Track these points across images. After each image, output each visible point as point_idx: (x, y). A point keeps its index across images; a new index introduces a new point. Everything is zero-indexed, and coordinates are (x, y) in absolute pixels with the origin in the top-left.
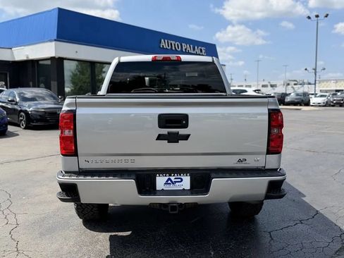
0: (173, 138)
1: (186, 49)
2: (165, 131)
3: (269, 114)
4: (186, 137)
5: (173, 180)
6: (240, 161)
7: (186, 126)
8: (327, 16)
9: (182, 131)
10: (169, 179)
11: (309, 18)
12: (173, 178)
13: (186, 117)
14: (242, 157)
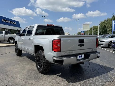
0: (81, 45)
1: (10, 22)
2: (80, 44)
4: (84, 45)
5: (81, 56)
8: (47, 17)
10: (80, 56)
11: (43, 17)
13: (84, 40)
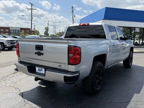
2: (37, 51)
3: (68, 48)
4: (42, 54)
6: (59, 66)
7: (42, 50)
9: (42, 52)
10: (39, 69)
12: (40, 69)
13: (42, 46)
14: (60, 64)
